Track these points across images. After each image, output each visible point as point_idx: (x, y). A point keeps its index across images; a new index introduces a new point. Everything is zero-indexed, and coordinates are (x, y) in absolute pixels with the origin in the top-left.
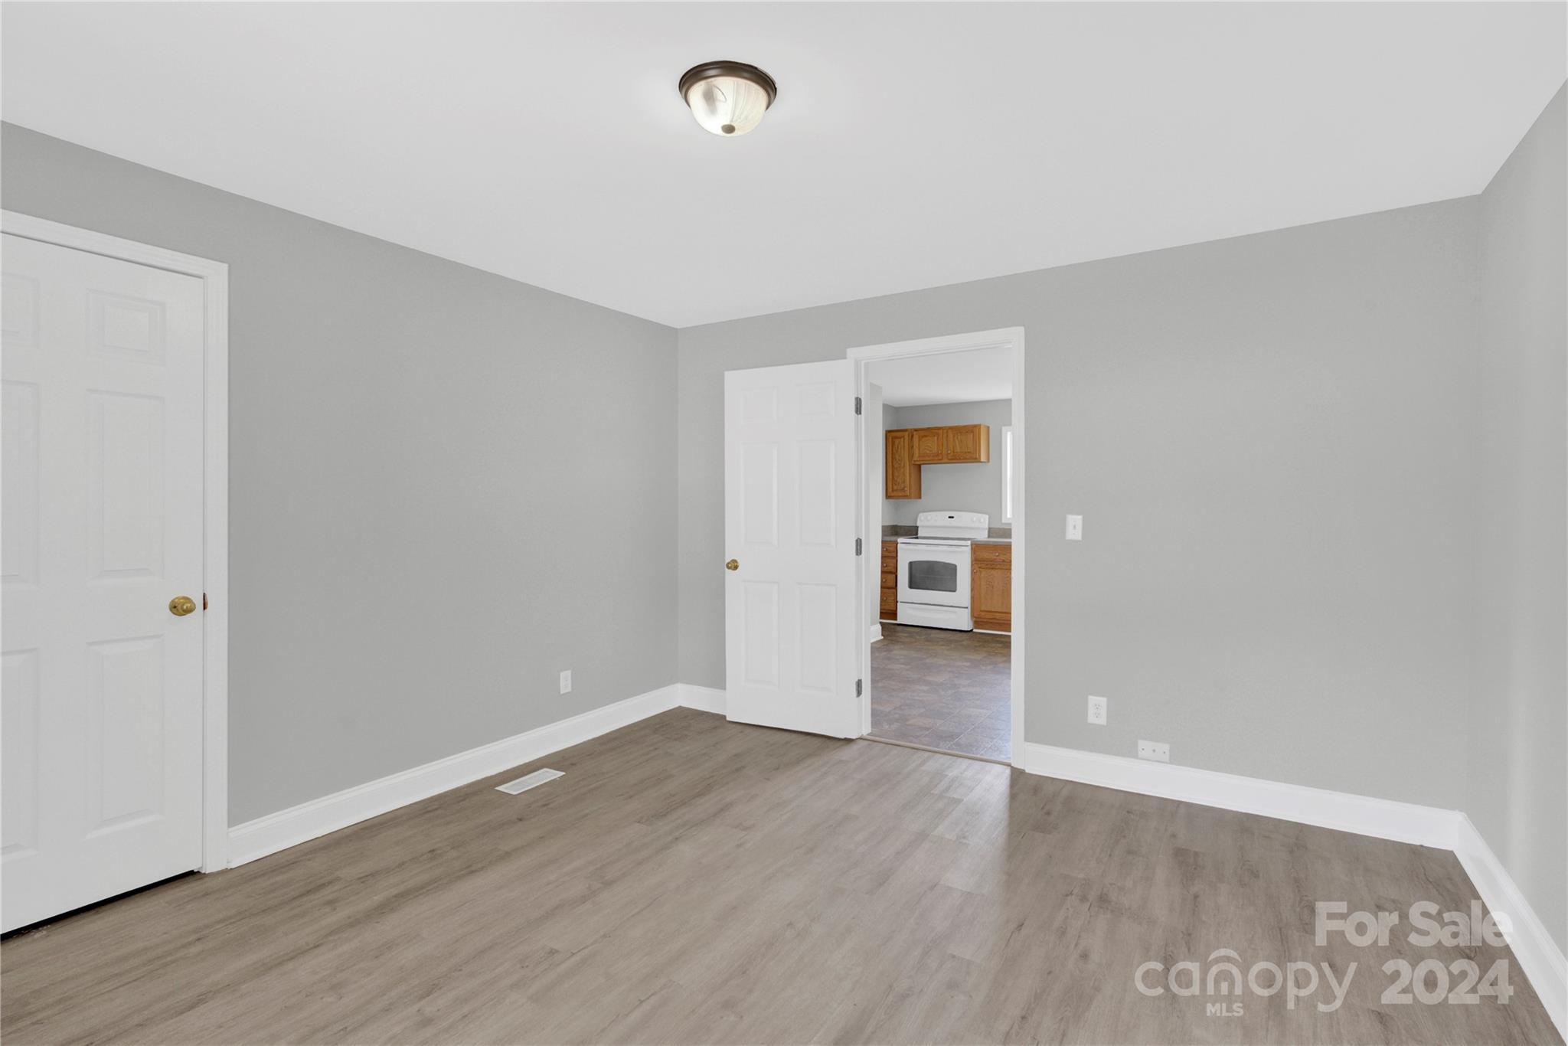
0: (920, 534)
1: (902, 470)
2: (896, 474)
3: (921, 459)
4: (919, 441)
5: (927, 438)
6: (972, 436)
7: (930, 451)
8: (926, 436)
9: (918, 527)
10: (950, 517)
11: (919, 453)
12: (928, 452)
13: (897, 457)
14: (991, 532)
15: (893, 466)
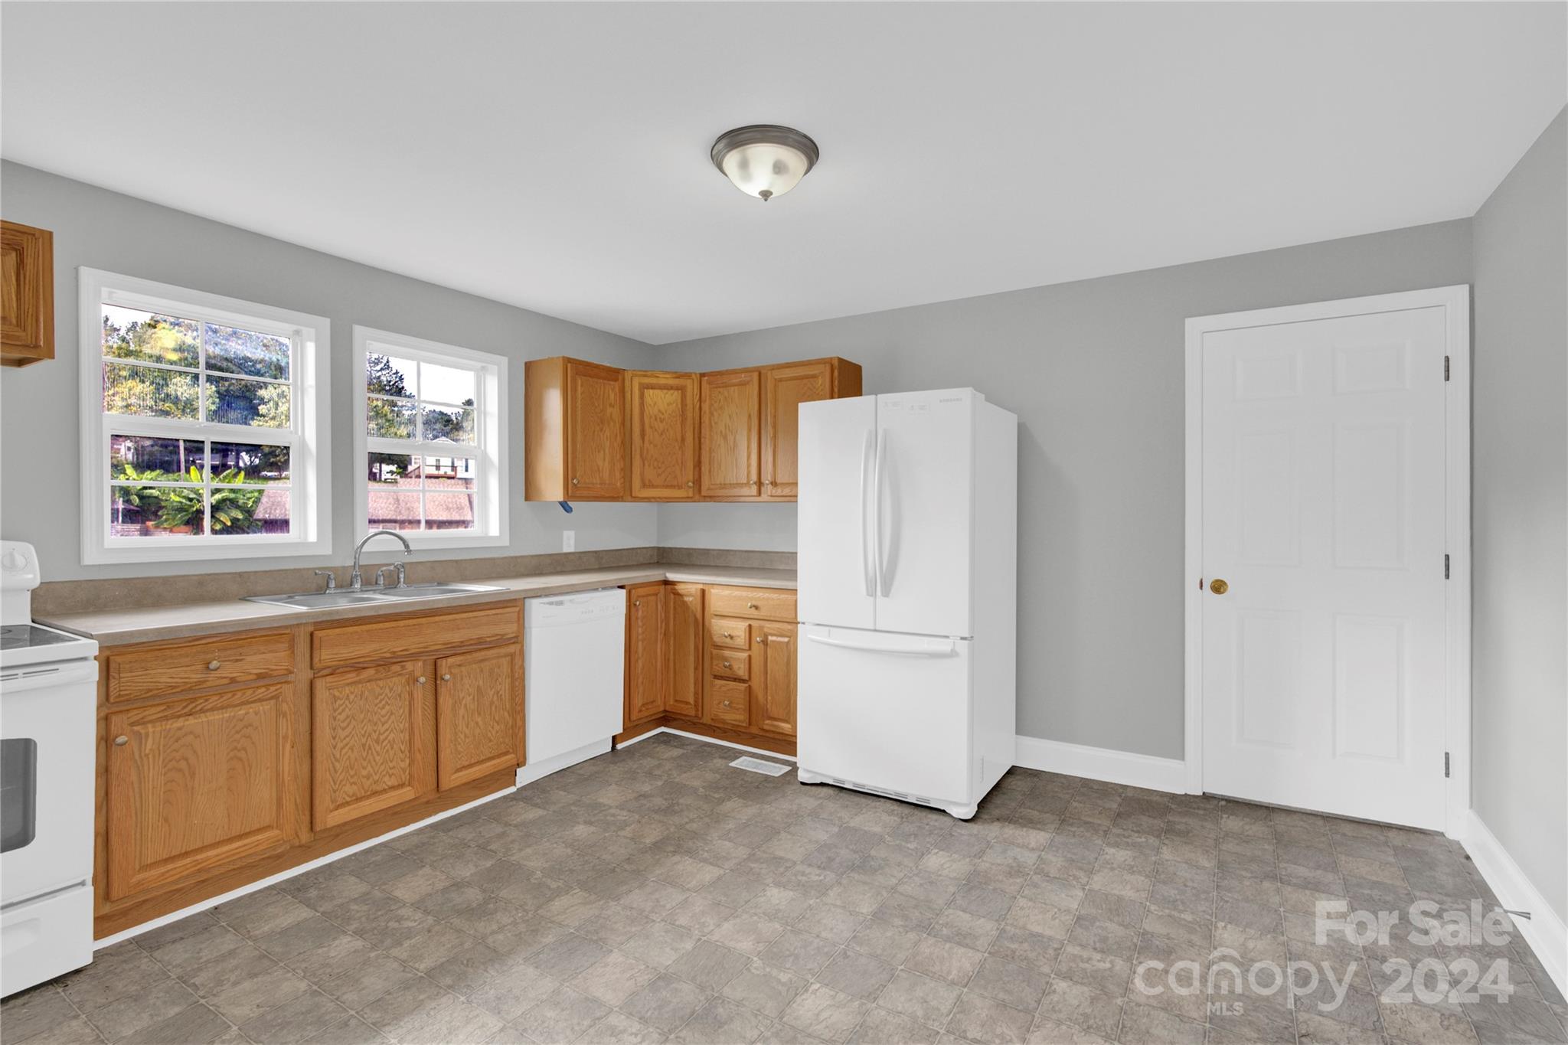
14: (43, 601)
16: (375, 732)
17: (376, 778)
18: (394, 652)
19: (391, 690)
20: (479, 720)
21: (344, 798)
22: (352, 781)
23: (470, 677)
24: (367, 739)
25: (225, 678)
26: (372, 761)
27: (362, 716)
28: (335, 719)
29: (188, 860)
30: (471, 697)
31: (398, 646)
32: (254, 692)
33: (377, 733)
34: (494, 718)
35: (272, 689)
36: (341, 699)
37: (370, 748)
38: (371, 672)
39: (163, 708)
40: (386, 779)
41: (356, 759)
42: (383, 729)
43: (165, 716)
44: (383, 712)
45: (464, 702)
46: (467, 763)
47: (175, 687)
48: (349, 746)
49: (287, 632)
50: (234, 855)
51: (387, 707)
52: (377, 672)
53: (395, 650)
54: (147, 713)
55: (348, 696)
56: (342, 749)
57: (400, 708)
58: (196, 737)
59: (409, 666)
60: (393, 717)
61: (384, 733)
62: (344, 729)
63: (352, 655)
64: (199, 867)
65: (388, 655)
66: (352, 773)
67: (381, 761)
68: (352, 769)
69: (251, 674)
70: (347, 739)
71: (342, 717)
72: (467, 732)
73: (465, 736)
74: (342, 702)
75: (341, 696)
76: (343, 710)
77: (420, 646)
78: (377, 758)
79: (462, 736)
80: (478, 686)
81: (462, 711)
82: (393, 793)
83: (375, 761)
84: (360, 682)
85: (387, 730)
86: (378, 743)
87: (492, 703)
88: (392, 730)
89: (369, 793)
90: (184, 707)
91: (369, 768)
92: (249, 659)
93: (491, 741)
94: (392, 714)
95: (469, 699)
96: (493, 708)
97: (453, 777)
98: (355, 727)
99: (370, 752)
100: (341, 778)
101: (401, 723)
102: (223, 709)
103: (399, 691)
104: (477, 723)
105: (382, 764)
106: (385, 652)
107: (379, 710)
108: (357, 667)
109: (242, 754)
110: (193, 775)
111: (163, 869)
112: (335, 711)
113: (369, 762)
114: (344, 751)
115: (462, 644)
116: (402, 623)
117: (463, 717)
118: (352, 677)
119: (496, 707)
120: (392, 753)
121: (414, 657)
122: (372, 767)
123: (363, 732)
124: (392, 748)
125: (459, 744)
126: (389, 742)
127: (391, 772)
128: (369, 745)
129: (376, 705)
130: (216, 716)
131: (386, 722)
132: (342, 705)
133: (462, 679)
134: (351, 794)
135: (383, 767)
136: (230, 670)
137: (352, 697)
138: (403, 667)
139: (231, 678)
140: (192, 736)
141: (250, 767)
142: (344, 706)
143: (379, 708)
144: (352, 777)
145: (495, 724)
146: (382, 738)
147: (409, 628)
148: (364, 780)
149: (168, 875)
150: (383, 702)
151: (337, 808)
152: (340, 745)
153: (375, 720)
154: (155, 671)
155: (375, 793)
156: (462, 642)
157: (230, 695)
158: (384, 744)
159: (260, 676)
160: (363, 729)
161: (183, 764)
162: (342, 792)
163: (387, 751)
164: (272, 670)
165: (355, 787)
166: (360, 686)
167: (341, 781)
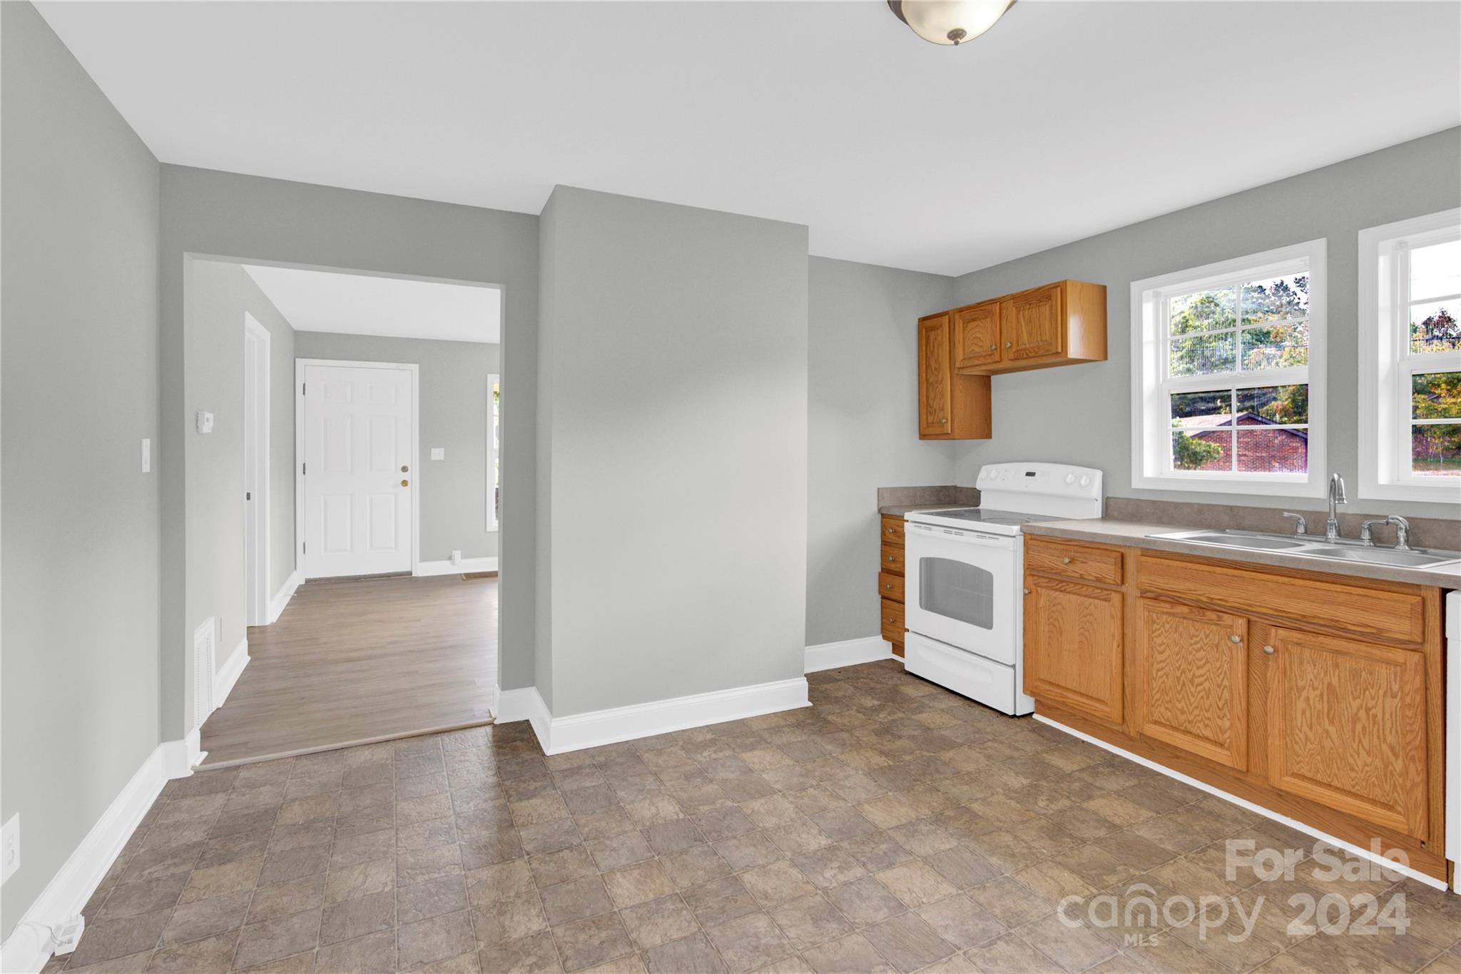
0: (984, 505)
1: (940, 387)
2: (932, 395)
3: (967, 363)
4: (964, 329)
5: (975, 324)
6: (1047, 307)
7: (981, 347)
8: (974, 320)
9: (979, 492)
10: (1029, 474)
11: (964, 354)
12: (977, 349)
13: (933, 365)
14: (1112, 509)
15: (927, 380)
16: (1190, 671)
17: (1191, 718)
18: (1212, 599)
19: (1207, 636)
20: (1332, 730)
21: (1159, 718)
22: (1166, 705)
23: (1315, 666)
24: (1182, 674)
25: (1077, 573)
26: (1186, 697)
27: (1177, 649)
28: (1153, 639)
29: (1059, 691)
30: (1318, 692)
31: (1217, 593)
32: (1094, 590)
33: (1192, 673)
34: (1360, 741)
35: (1105, 592)
36: (1158, 624)
37: (1184, 685)
38: (1185, 609)
39: (1047, 580)
40: (1201, 725)
41: (1170, 687)
42: (1198, 673)
43: (1049, 587)
44: (1199, 655)
45: (1304, 694)
46: (1310, 775)
47: (1052, 569)
48: (1164, 671)
49: (1120, 550)
50: (1082, 706)
51: (1202, 653)
52: (1191, 612)
53: (1212, 596)
54: (1039, 580)
55: (1164, 624)
56: (1158, 670)
57: (1218, 660)
58: (1064, 608)
59: (1227, 619)
60: (1208, 665)
61: (1199, 677)
62: (1161, 653)
63: (1167, 587)
64: (1063, 700)
65: (1205, 599)
66: (1167, 698)
67: (1195, 704)
68: (1167, 694)
69: (1091, 575)
70: (1163, 665)
71: (1158, 641)
72: (1311, 735)
73: (1307, 738)
74: (1158, 627)
75: (1158, 621)
76: (1160, 635)
77: (1242, 601)
78: (1192, 700)
79: (1302, 736)
80: (1330, 685)
81: (1301, 705)
82: (1208, 746)
83: (1189, 700)
84: (1174, 615)
85: (1202, 676)
86: (1192, 684)
87: (1355, 719)
88: (1207, 679)
89: (1183, 728)
90: (1057, 585)
91: (1183, 703)
92: (1090, 563)
93: (1353, 770)
94: (1207, 662)
95: (1313, 695)
96: (1359, 727)
97: (1287, 779)
98: (1169, 656)
99: (1184, 688)
100: (1157, 697)
101: (1218, 676)
102: (1078, 595)
103: (1216, 642)
104: (1327, 732)
105: (1197, 708)
106: (1200, 595)
107: (1194, 652)
108: (1176, 601)
109: (1087, 634)
110: (1061, 633)
111: (1048, 687)
112: (1153, 632)
113: (1183, 697)
114: (1160, 674)
115: (1303, 618)
116: (1218, 570)
117: (1304, 713)
118: (1166, 607)
119: (1364, 728)
120: (1207, 703)
121: (1236, 611)
122: (1186, 704)
123: (1177, 665)
124: (1208, 698)
125: (1297, 743)
126: (1204, 689)
127: (1207, 722)
128: (1184, 681)
129: (1191, 645)
130: (1072, 597)
131: (1201, 667)
132: (1158, 630)
133: (1301, 663)
134: (1166, 717)
135: (1197, 712)
136: (1078, 568)
137: (1167, 626)
138: (1220, 618)
139: (1081, 574)
140: (1060, 607)
141: (1092, 648)
142: (1160, 631)
143: (1194, 649)
144: (1167, 702)
145: (1361, 750)
146: (1197, 681)
147: (1227, 577)
148: (1178, 713)
149: (1048, 692)
150: (1198, 646)
151: (1156, 722)
152: (1156, 666)
153: (1190, 659)
154: (1043, 555)
155: (1187, 732)
156: (1304, 616)
157: (1080, 586)
158: (1200, 688)
159: (1098, 580)
160: (1177, 661)
161: (1056, 623)
162: (1157, 711)
163: (1202, 697)
164: (1104, 577)
165: (1169, 714)
166: (1177, 619)
167: (1157, 700)
